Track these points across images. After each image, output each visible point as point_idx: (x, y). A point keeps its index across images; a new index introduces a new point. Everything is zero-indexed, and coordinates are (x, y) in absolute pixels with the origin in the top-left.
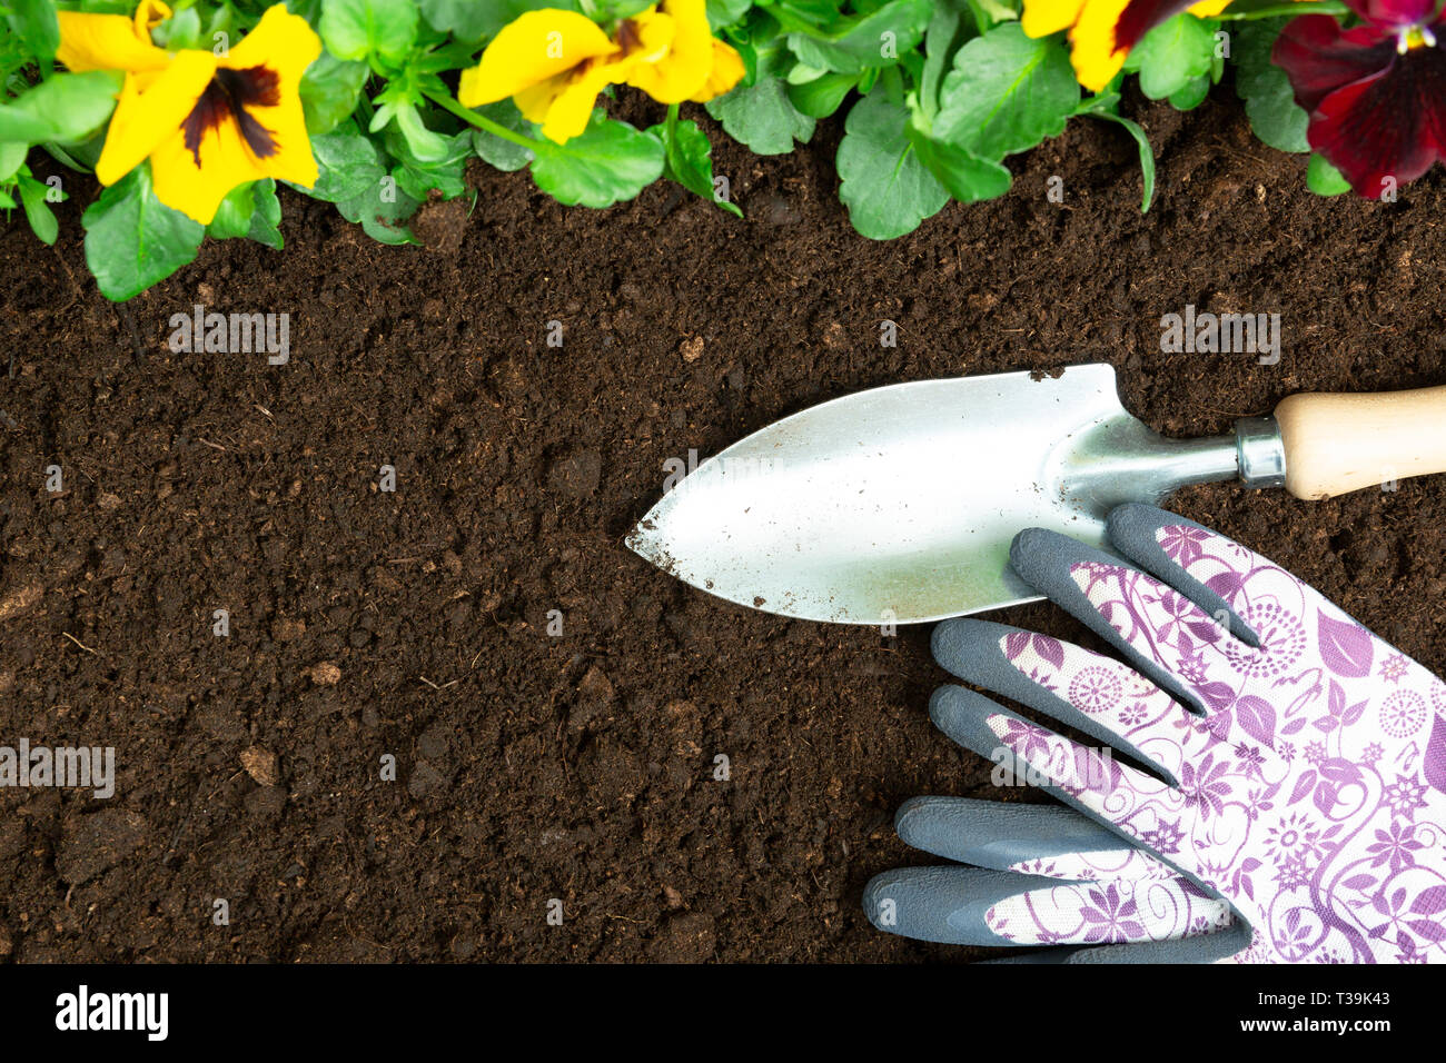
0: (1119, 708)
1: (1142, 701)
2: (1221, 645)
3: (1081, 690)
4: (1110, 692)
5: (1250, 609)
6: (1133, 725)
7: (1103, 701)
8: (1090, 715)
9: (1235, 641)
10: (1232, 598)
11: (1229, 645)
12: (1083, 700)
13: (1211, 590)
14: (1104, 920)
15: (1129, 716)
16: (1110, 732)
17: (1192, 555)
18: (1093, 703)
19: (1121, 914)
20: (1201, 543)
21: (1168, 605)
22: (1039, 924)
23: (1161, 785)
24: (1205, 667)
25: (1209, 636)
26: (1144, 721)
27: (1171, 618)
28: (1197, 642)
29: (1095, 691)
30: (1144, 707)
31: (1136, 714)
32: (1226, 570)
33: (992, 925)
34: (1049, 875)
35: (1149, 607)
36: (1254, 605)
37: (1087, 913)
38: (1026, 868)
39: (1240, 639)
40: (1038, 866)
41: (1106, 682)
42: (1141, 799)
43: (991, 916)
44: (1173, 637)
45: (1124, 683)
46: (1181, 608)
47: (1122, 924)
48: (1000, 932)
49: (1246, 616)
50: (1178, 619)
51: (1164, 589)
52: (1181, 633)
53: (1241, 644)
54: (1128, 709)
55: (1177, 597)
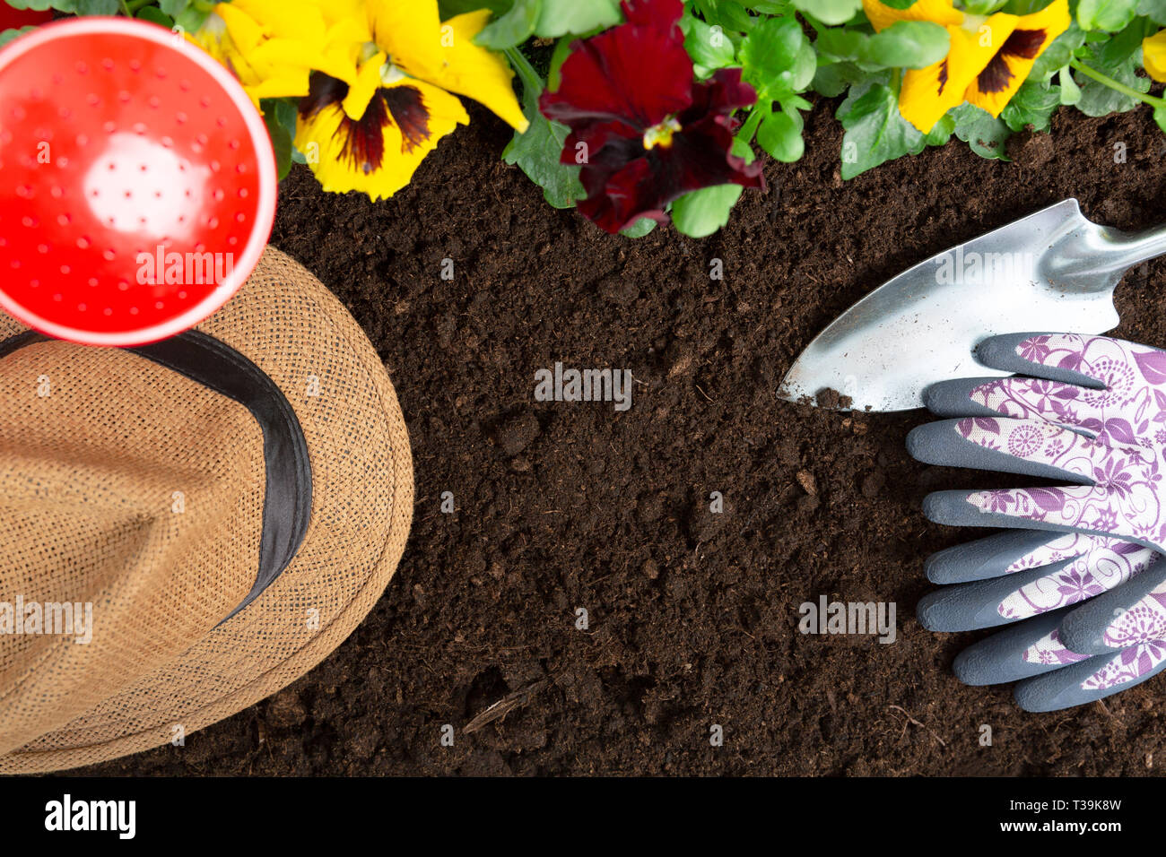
0: (1044, 447)
1: (1057, 438)
2: (1081, 396)
3: (1016, 444)
4: (1035, 439)
5: (1092, 369)
6: (1056, 455)
7: (1032, 446)
8: (1026, 458)
9: (1089, 391)
10: (1078, 368)
11: (1086, 395)
12: (1019, 449)
13: (1063, 369)
14: (1075, 590)
15: (1052, 450)
16: (1042, 465)
17: (1044, 354)
18: (1026, 449)
19: (1085, 584)
20: (1046, 344)
21: (1037, 390)
22: (1034, 606)
23: (1090, 488)
24: (1075, 414)
25: (1073, 395)
26: (1062, 451)
27: (1041, 396)
28: (1063, 402)
29: (1026, 441)
30: (1060, 441)
31: (1056, 447)
32: (1069, 353)
33: (1004, 614)
34: (1032, 566)
35: (1025, 396)
36: (1094, 365)
37: (1062, 590)
38: (1016, 567)
39: (1091, 388)
40: (1023, 563)
41: (1031, 434)
42: (1082, 502)
43: (1002, 609)
44: (1048, 406)
45: (1042, 431)
46: (1045, 389)
47: (1087, 589)
48: (1011, 616)
49: (1091, 373)
50: (1046, 395)
51: (1030, 382)
52: (1052, 402)
53: (1094, 391)
54: (1050, 446)
55: (1040, 382)
